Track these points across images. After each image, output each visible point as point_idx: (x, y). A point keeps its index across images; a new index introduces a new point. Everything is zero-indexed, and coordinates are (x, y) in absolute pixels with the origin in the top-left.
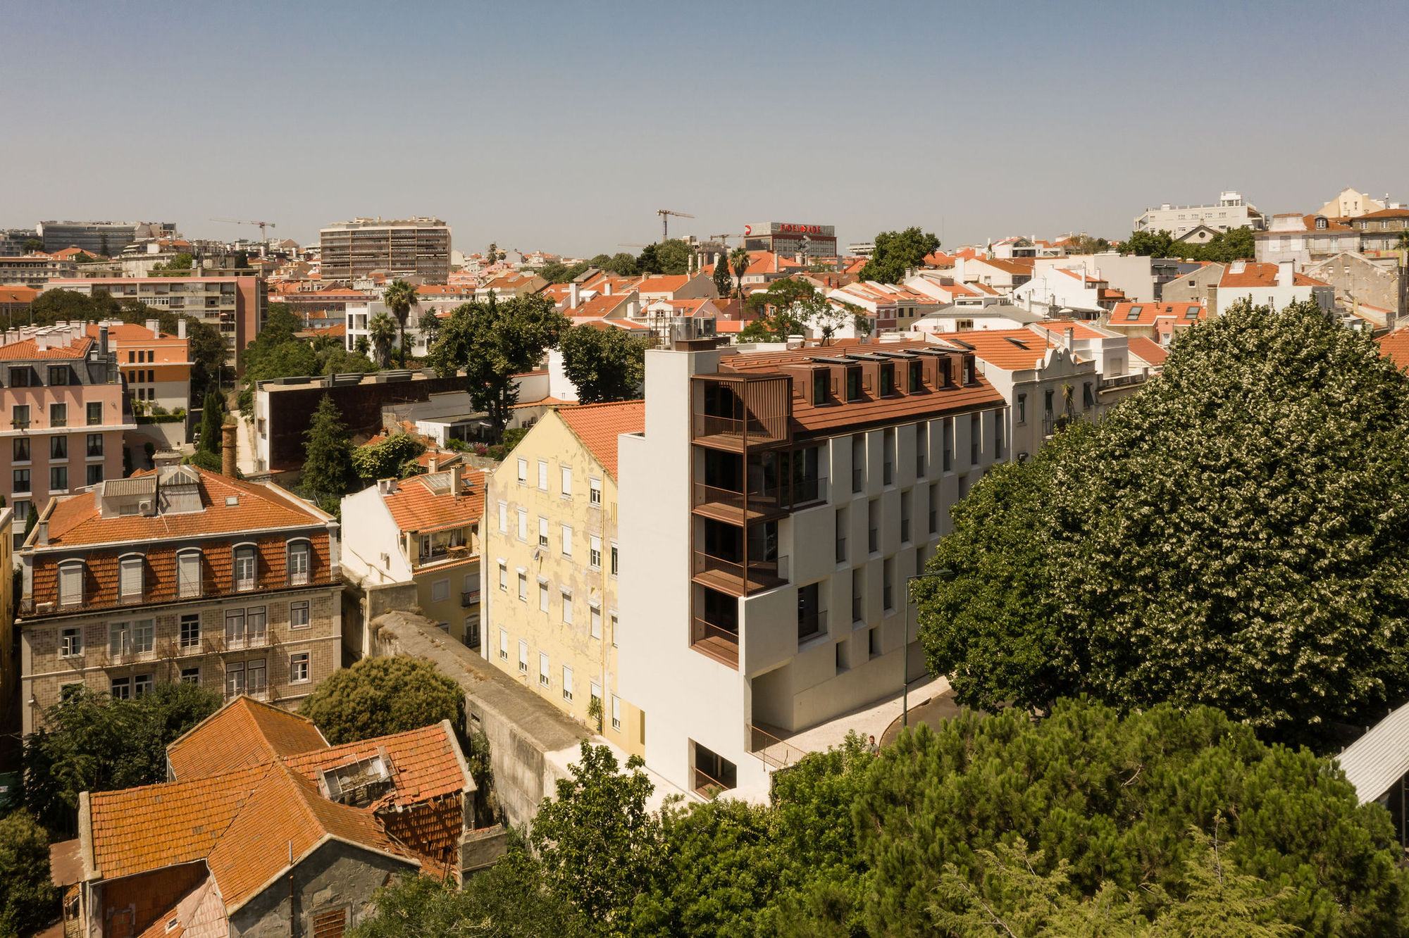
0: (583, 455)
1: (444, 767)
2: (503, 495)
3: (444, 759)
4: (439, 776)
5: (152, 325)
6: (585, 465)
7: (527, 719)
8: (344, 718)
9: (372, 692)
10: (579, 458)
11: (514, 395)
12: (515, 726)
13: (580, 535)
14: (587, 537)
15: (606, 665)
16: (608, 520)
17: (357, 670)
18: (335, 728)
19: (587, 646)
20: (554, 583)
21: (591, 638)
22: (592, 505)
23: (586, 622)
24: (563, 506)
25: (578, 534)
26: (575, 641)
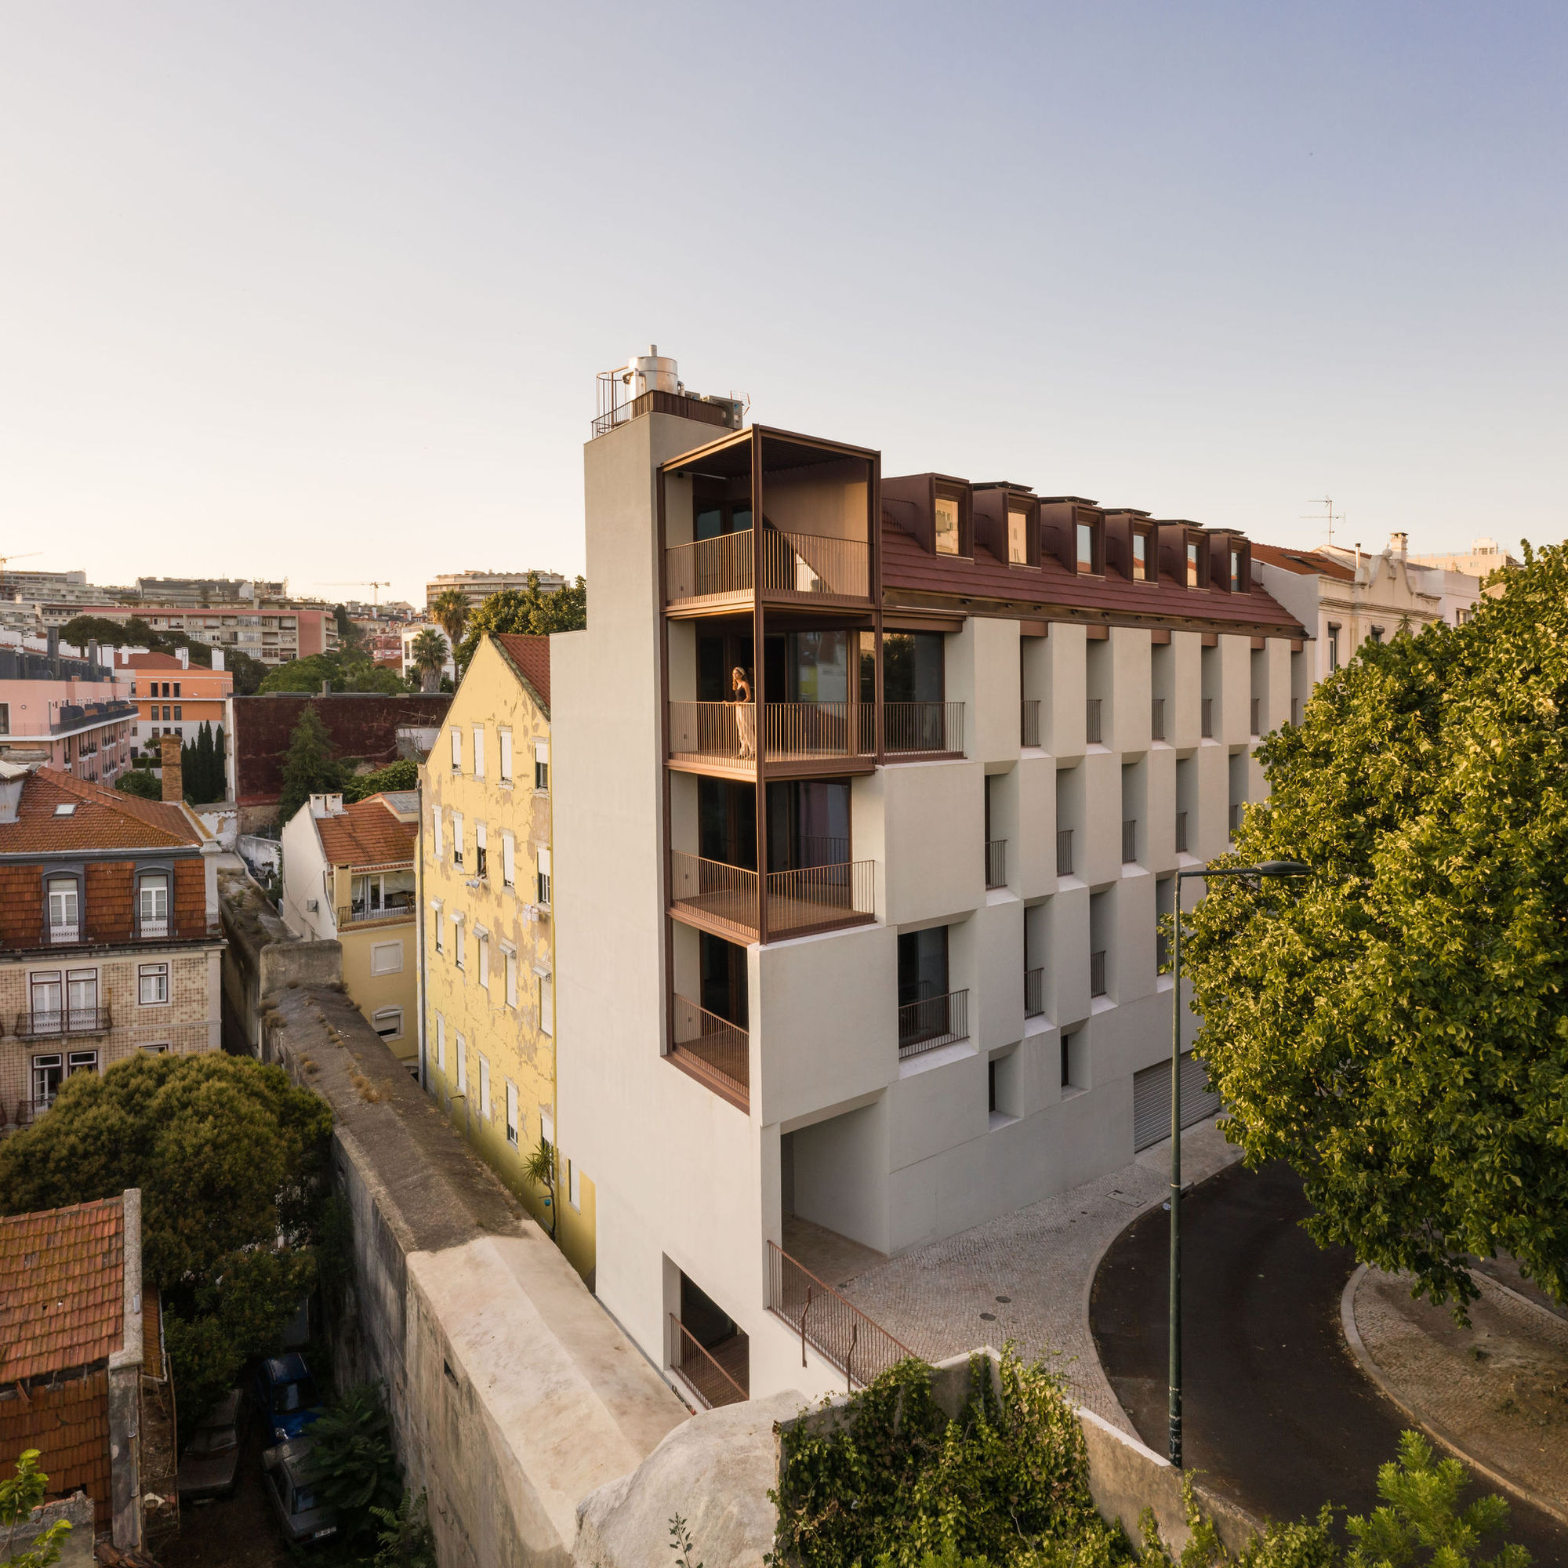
1: (89, 1299)
2: (438, 796)
3: (96, 1281)
4: (67, 1321)
5: (182, 654)
6: (529, 721)
8: (51, 1165)
10: (520, 710)
13: (524, 847)
14: (533, 850)
18: (38, 1181)
19: (535, 1050)
20: (496, 937)
21: (540, 1035)
22: (538, 792)
23: (534, 1005)
24: (502, 803)
25: (521, 846)
26: (520, 1039)
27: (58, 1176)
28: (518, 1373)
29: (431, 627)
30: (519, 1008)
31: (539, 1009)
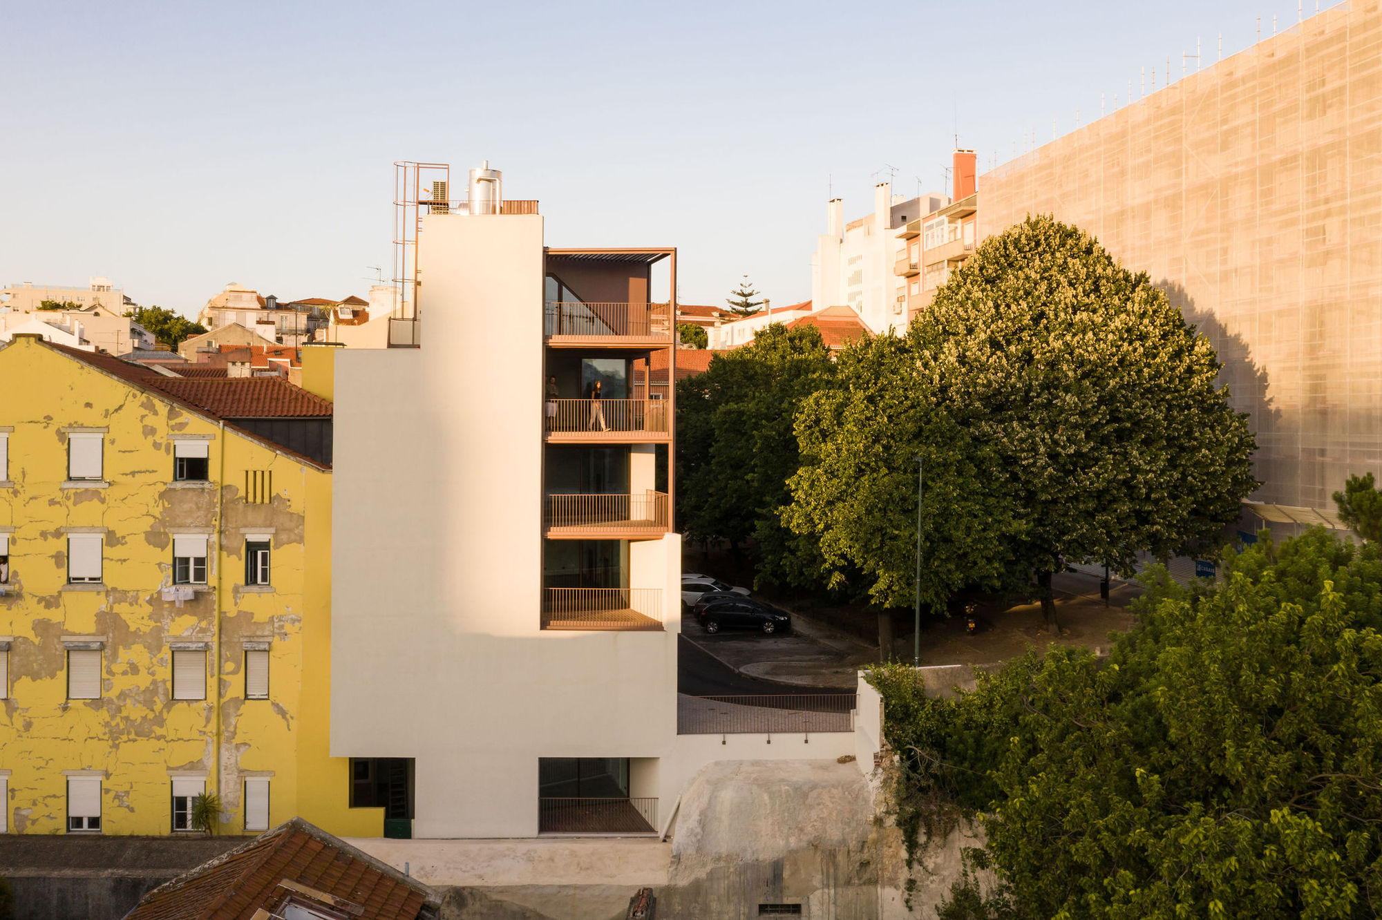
0: (147, 406)
6: (158, 421)
10: (133, 409)
13: (136, 540)
14: (159, 539)
15: (226, 735)
16: (235, 500)
19: (160, 721)
20: (37, 641)
21: (173, 705)
22: (179, 485)
23: (154, 682)
24: (70, 503)
25: (127, 539)
26: (113, 723)
30: (113, 694)
31: (169, 685)
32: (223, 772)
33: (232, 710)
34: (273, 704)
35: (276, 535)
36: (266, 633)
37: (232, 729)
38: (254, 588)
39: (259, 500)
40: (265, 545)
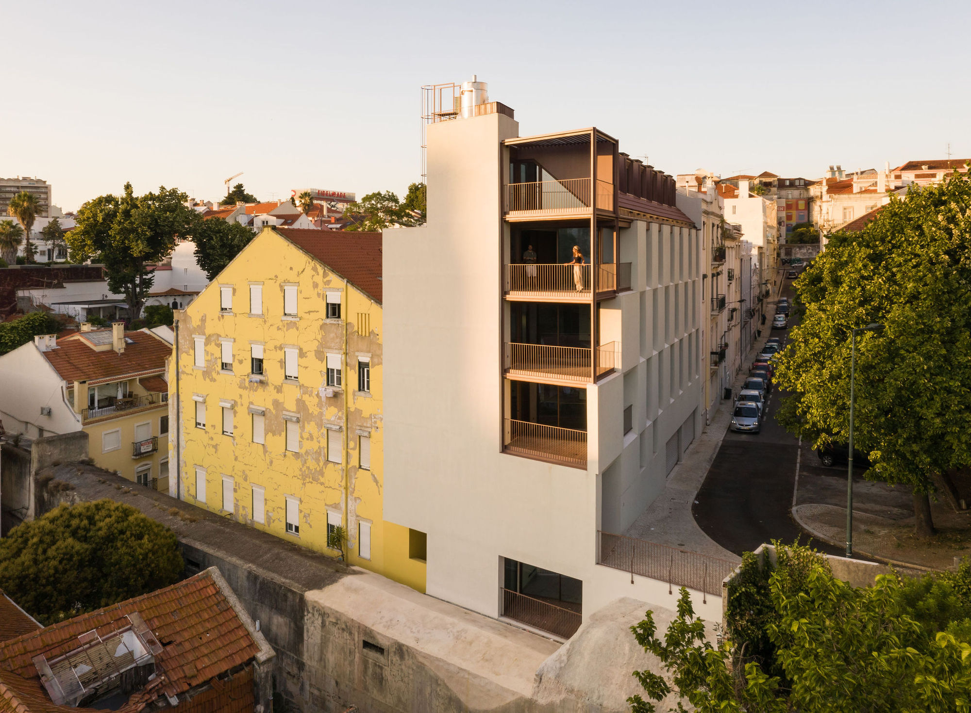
0: (315, 269)
1: (224, 630)
2: (201, 330)
3: (221, 620)
4: (219, 643)
6: (319, 279)
7: (265, 557)
8: (42, 582)
9: (78, 546)
10: (309, 272)
11: (150, 279)
12: (253, 567)
13: (311, 355)
14: (320, 355)
15: (350, 490)
16: (353, 333)
17: (52, 521)
18: (33, 593)
19: (322, 473)
20: (274, 412)
21: (328, 464)
22: (329, 321)
23: (319, 447)
24: (285, 329)
25: (307, 354)
26: (303, 469)
27: (49, 588)
28: (429, 633)
29: (9, 219)
30: (303, 451)
31: (326, 450)
32: (349, 514)
33: (353, 474)
34: (372, 474)
35: (372, 358)
36: (368, 425)
37: (353, 487)
38: (362, 393)
39: (364, 335)
40: (367, 365)
